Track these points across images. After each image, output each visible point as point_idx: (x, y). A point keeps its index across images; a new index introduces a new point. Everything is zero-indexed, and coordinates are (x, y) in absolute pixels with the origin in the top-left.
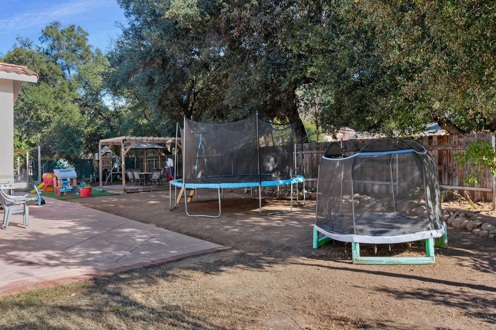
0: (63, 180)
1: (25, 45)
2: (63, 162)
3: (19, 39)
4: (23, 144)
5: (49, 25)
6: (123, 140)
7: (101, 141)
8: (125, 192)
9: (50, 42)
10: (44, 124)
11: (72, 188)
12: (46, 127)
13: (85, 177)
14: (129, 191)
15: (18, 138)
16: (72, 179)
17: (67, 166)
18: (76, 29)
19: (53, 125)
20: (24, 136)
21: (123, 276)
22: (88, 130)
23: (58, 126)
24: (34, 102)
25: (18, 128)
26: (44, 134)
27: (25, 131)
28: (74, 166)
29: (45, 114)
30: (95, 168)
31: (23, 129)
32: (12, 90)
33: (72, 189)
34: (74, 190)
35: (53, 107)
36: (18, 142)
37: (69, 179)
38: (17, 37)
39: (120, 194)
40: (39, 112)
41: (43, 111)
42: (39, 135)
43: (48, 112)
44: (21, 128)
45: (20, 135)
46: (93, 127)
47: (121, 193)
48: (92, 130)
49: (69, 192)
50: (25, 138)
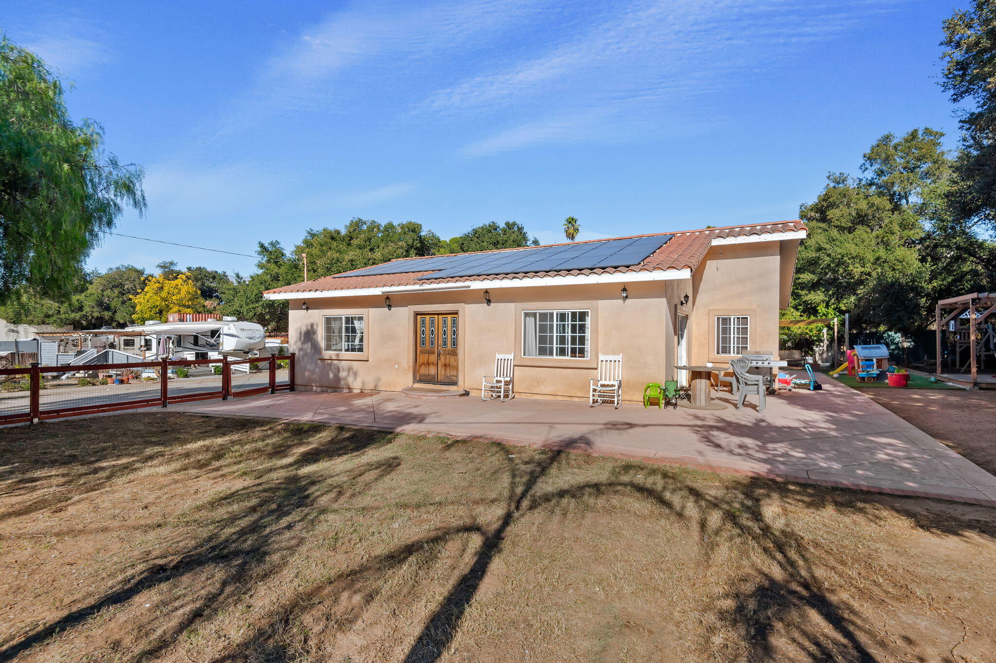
0: (866, 360)
1: (839, 183)
2: (893, 335)
3: (832, 177)
4: (831, 311)
5: (875, 143)
6: (973, 300)
7: (941, 302)
8: (976, 388)
9: (876, 166)
10: (861, 282)
11: (878, 372)
12: (861, 287)
13: (928, 358)
14: (984, 386)
15: (824, 305)
16: (879, 361)
17: (901, 339)
18: (920, 132)
19: (872, 284)
20: (833, 301)
21: (792, 487)
22: (935, 284)
23: (880, 283)
24: (843, 256)
25: (824, 292)
26: (860, 296)
27: (833, 294)
28: (913, 341)
29: (860, 269)
30: (949, 345)
31: (830, 292)
32: (778, 252)
33: (878, 374)
34: (881, 376)
35: (871, 257)
36: (823, 309)
37: (875, 360)
38: (828, 175)
39: (964, 390)
40: (851, 268)
41: (857, 265)
42: (853, 299)
43: (863, 267)
44: (828, 291)
45: (827, 299)
46: (943, 280)
47: (967, 387)
48: (942, 285)
49: (874, 378)
50: (834, 304)
